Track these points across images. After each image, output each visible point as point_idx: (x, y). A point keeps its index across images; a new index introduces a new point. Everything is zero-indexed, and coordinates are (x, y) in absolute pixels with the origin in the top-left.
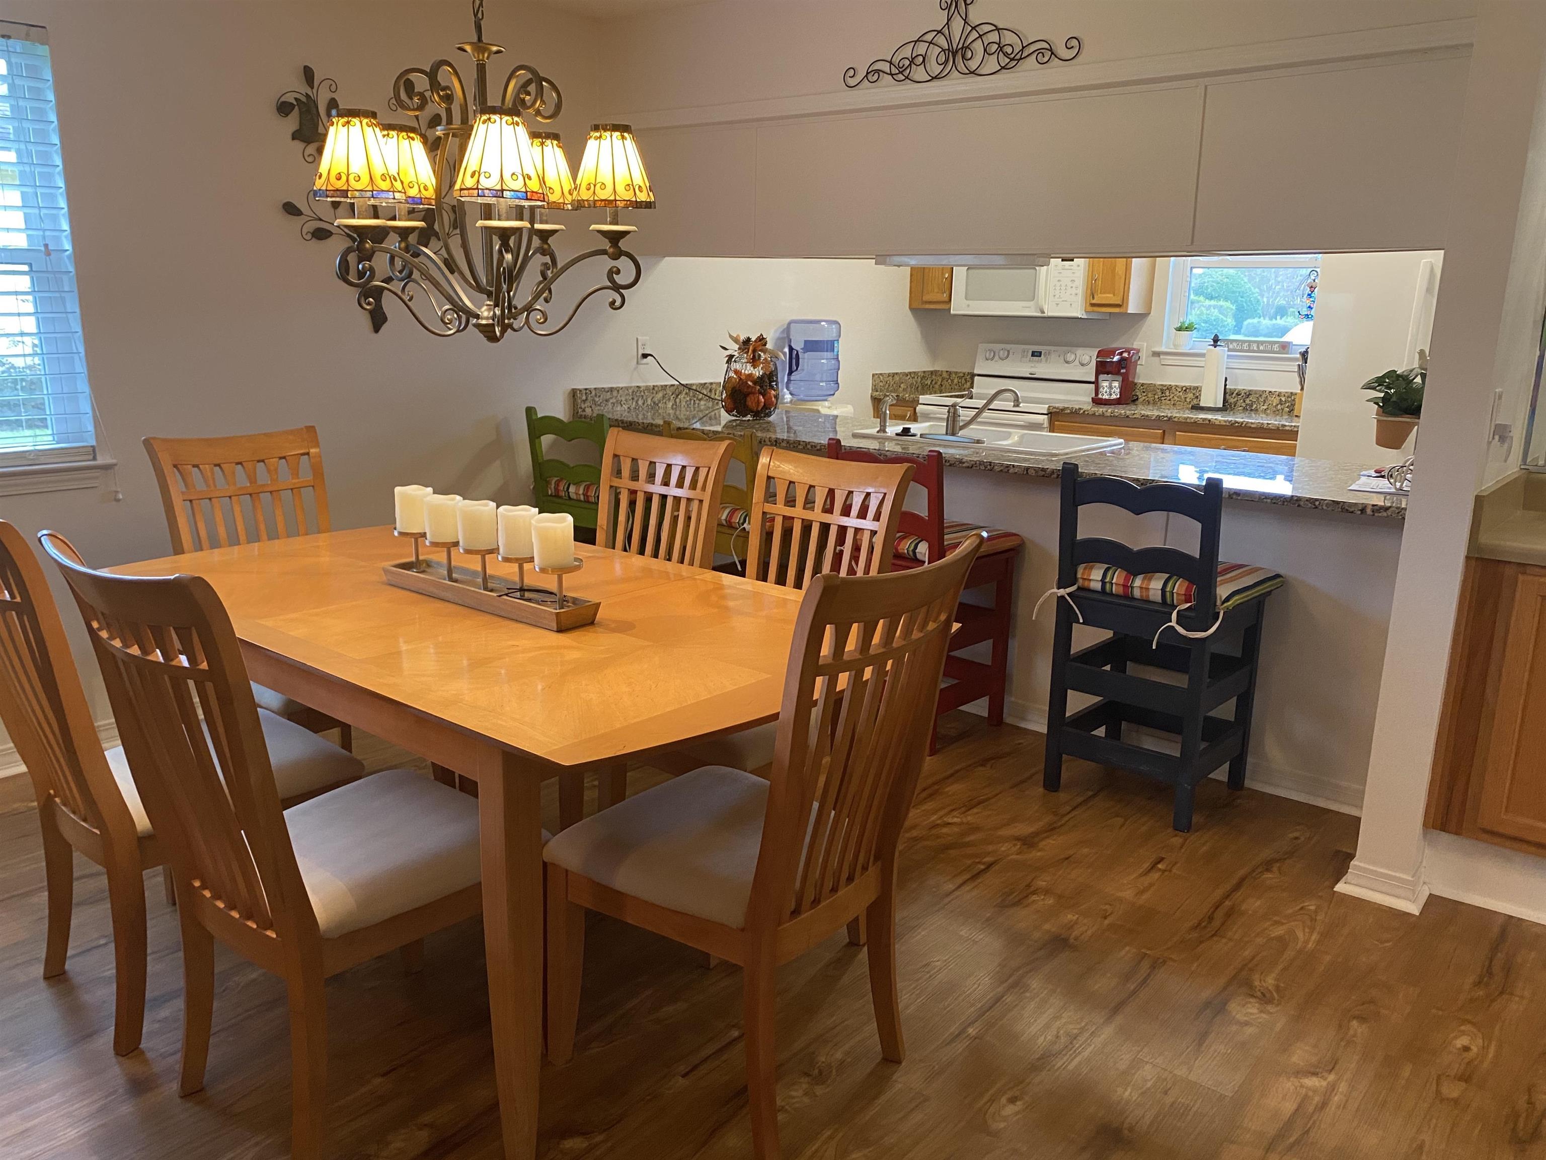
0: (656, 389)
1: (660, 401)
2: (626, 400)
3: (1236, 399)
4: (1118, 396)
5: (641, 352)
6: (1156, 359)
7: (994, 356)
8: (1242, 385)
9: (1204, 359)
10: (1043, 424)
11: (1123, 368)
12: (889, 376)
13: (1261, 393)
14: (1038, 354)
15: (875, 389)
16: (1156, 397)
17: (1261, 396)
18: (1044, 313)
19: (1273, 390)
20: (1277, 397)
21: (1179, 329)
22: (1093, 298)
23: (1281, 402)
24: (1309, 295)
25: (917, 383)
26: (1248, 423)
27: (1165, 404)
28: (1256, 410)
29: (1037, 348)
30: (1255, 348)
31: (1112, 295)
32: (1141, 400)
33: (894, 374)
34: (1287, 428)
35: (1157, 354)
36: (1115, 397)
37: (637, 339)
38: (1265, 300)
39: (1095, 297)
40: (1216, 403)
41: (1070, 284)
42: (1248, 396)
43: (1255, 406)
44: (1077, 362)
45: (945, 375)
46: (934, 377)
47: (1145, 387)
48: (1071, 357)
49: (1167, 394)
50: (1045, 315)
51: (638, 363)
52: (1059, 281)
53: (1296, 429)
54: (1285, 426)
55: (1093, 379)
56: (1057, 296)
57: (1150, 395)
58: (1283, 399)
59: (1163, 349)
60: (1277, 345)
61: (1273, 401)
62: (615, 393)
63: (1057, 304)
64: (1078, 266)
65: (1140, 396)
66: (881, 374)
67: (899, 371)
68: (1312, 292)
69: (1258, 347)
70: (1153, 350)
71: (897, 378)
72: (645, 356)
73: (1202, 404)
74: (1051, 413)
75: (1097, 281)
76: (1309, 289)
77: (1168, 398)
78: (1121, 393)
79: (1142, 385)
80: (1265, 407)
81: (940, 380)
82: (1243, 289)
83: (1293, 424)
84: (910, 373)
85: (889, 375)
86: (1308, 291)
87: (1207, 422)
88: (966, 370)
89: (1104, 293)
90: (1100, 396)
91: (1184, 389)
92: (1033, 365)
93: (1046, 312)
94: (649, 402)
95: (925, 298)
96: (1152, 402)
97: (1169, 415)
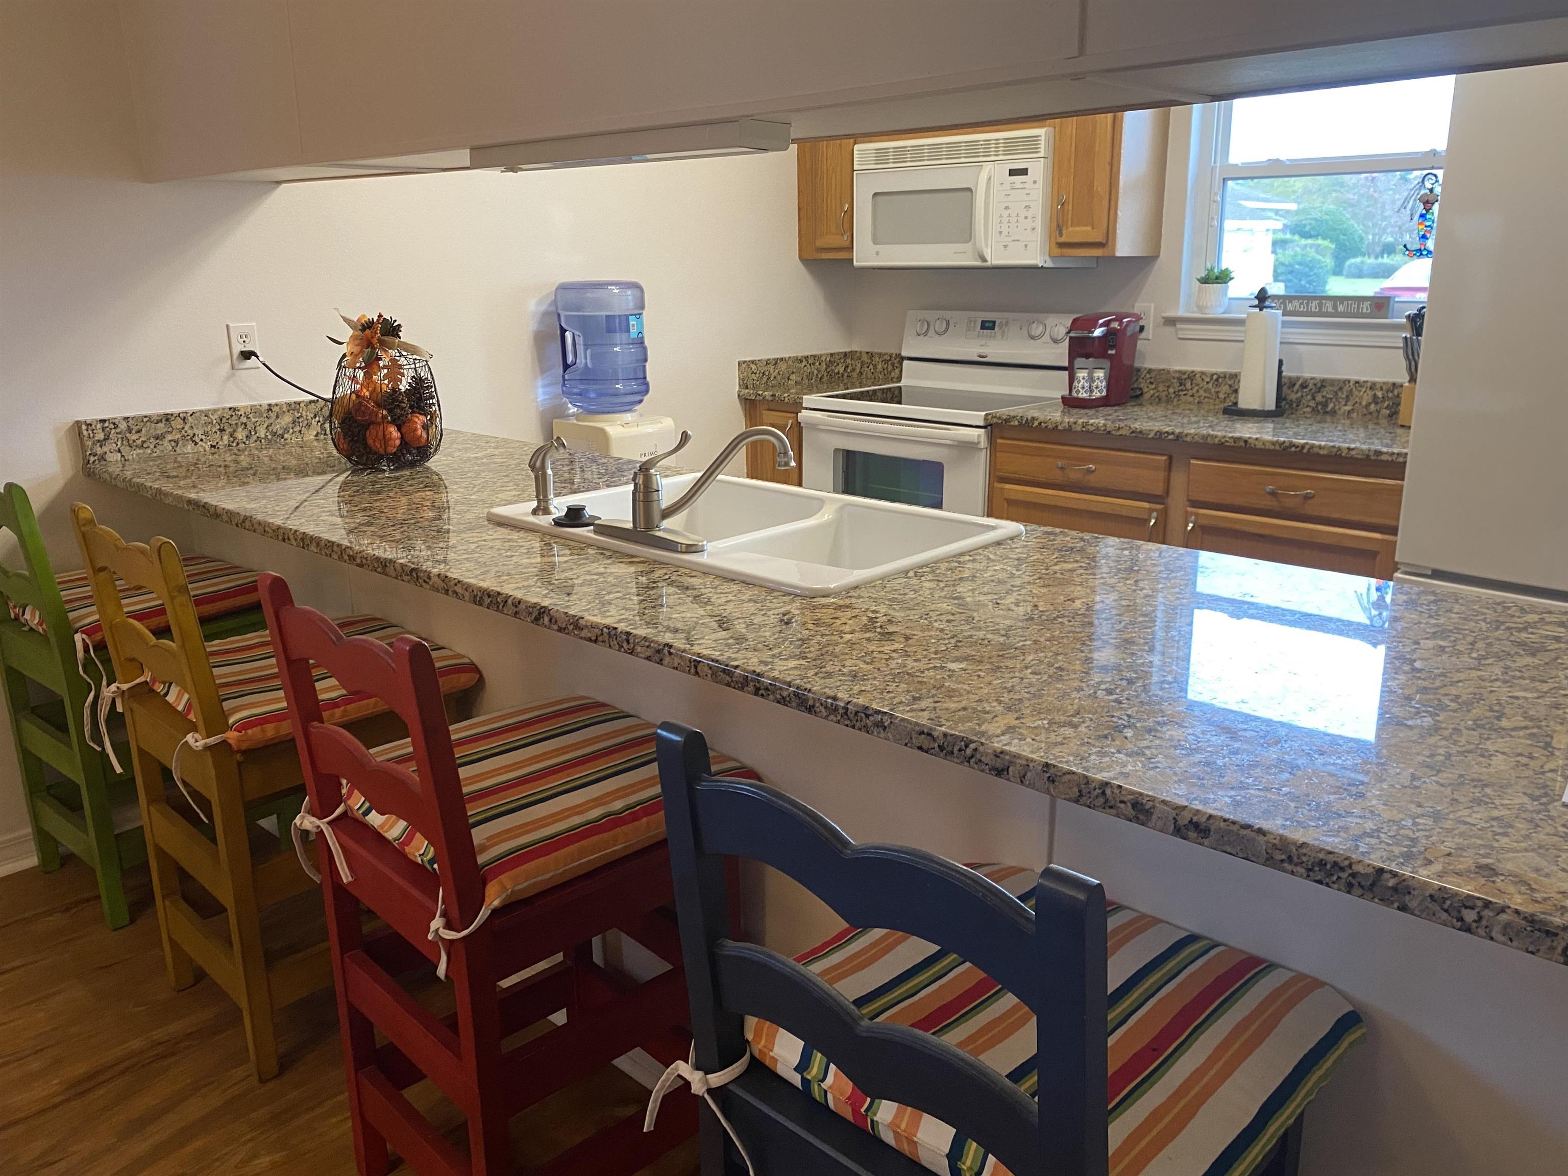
0: (276, 409)
1: (286, 430)
2: (206, 434)
3: (1300, 394)
4: (1104, 394)
5: (238, 348)
6: (1170, 330)
7: (928, 329)
8: (1311, 371)
9: (1242, 328)
10: (979, 443)
11: (1112, 347)
12: (767, 364)
13: (1341, 384)
14: (990, 325)
15: (744, 385)
16: (1171, 390)
17: (1341, 389)
18: (986, 261)
19: (1363, 379)
20: (1368, 391)
21: (1205, 281)
22: (1061, 234)
23: (1375, 399)
24: (1422, 216)
25: (819, 371)
26: (1312, 446)
27: (1186, 403)
28: (1333, 413)
29: (989, 316)
30: (1330, 310)
31: (1089, 228)
32: (1147, 396)
33: (776, 362)
34: (1384, 457)
35: (1171, 322)
36: (1098, 395)
37: (227, 326)
38: (1370, 237)
39: (1064, 232)
40: (1264, 403)
41: (1023, 213)
42: (1319, 390)
43: (1331, 406)
44: (1046, 338)
45: (865, 358)
46: (849, 361)
47: (1153, 374)
48: (1037, 330)
49: (1188, 385)
50: (989, 264)
51: (233, 367)
52: (1007, 208)
53: (1401, 460)
54: (1381, 453)
55: (1066, 364)
56: (1005, 233)
57: (1161, 388)
58: (1380, 394)
59: (1181, 313)
60: (1367, 304)
61: (1361, 398)
62: (177, 423)
63: (1006, 246)
64: (1035, 182)
65: (1146, 390)
66: (753, 362)
67: (786, 355)
68: (1427, 211)
69: (1335, 307)
70: (1164, 315)
71: (783, 366)
72: (247, 355)
73: (1243, 404)
74: (991, 425)
75: (1066, 206)
76: (1422, 206)
77: (1190, 393)
78: (1108, 387)
79: (1150, 371)
80: (1348, 408)
81: (859, 365)
82: (1345, 226)
83: (1396, 451)
84: (806, 358)
85: (768, 362)
86: (1421, 209)
87: (1243, 444)
88: (894, 351)
89: (1078, 225)
90: (1074, 394)
91: (1215, 377)
92: (983, 342)
93: (989, 259)
94: (262, 432)
95: (820, 243)
96: (1164, 398)
97: (1177, 431)
